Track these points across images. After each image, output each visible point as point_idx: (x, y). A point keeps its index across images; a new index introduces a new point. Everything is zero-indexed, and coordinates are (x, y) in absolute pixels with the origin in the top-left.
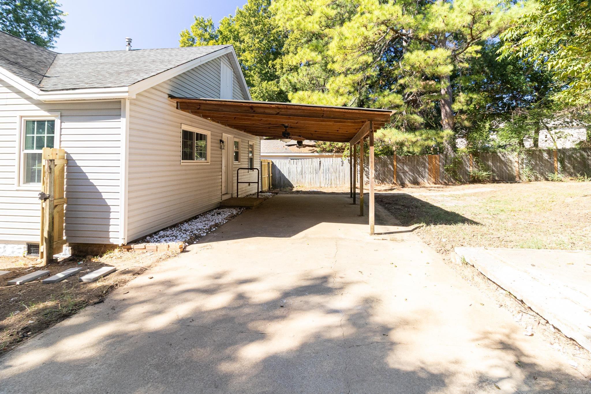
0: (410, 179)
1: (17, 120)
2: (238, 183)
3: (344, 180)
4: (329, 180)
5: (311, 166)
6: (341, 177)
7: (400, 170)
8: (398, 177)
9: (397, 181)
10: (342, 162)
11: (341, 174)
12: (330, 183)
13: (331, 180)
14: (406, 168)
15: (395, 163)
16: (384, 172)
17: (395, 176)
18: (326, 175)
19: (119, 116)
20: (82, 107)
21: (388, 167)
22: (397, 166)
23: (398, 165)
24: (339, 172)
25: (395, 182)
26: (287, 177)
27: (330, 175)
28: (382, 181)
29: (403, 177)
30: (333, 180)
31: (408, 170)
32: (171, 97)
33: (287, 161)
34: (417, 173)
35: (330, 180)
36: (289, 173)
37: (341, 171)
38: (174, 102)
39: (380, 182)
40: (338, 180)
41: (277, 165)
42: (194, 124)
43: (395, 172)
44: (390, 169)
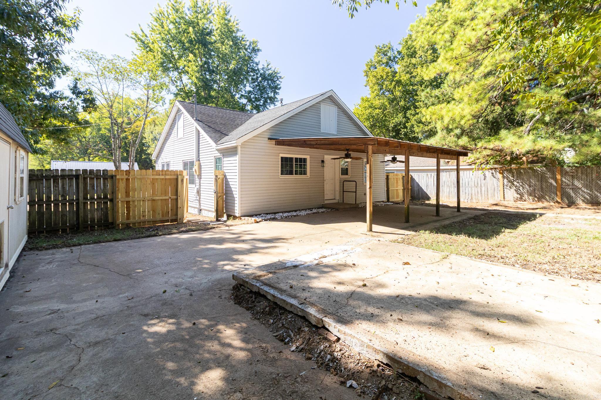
0: (584, 198)
1: (213, 158)
2: (343, 191)
3: (488, 195)
4: (468, 195)
5: (449, 180)
6: (483, 192)
7: (568, 185)
8: (565, 195)
9: (562, 199)
10: (484, 175)
11: (483, 189)
12: (470, 198)
13: (472, 195)
14: (576, 183)
15: (558, 177)
16: (542, 188)
17: (558, 193)
18: (465, 189)
19: (236, 154)
20: (228, 150)
21: (547, 182)
22: (561, 180)
23: (564, 179)
24: (481, 186)
25: (559, 201)
26: (425, 190)
27: (470, 189)
28: (538, 199)
29: (572, 194)
30: (473, 194)
31: (580, 186)
32: (270, 139)
33: (424, 174)
34: (597, 191)
35: (470, 195)
36: (427, 186)
37: (483, 185)
38: (274, 142)
39: (536, 199)
40: (480, 195)
41: (416, 179)
42: (291, 153)
43: (559, 188)
44: (551, 184)
